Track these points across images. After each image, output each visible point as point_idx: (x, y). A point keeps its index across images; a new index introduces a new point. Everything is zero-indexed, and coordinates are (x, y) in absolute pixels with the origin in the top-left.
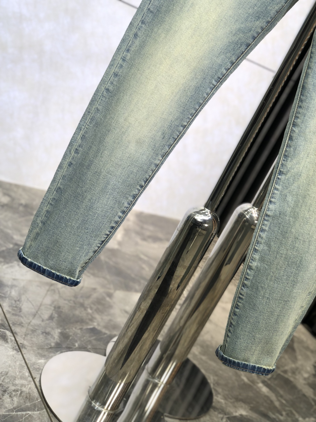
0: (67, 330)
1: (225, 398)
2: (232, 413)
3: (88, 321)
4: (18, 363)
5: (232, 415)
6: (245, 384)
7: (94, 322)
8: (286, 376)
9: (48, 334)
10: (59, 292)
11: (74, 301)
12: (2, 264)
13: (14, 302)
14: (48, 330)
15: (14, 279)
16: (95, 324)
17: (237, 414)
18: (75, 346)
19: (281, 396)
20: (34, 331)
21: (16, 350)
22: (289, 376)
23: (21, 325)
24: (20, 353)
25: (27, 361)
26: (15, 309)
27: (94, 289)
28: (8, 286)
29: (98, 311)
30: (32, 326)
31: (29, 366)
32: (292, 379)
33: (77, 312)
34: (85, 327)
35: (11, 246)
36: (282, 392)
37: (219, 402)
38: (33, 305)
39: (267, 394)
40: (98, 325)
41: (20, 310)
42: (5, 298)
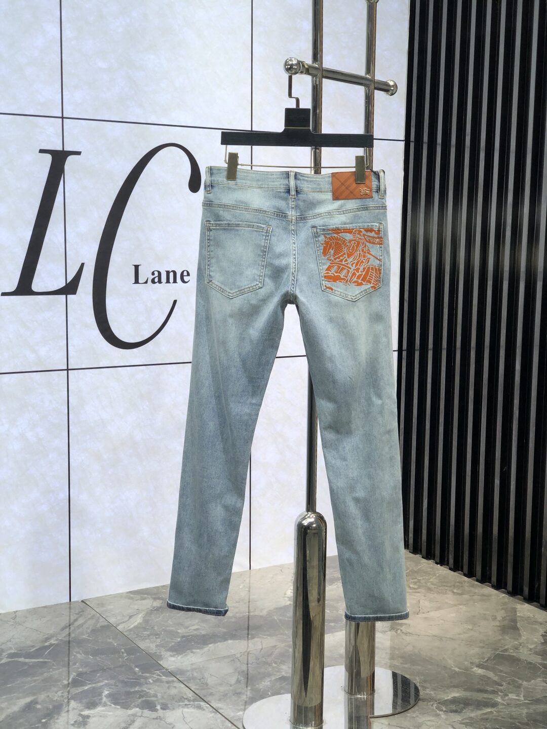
0: (257, 686)
1: (435, 690)
2: (444, 698)
3: (275, 673)
4: (219, 720)
5: (443, 700)
6: (456, 672)
7: (282, 672)
8: (507, 654)
9: (240, 693)
10: (239, 660)
11: (256, 663)
12: (177, 656)
13: (199, 681)
14: (239, 691)
15: (192, 664)
16: (284, 673)
17: (449, 698)
18: (268, 694)
19: (501, 671)
20: (225, 695)
21: (214, 712)
22: (511, 652)
23: (211, 694)
24: (218, 713)
25: (227, 717)
26: (202, 685)
27: (275, 646)
28: (188, 671)
29: (283, 662)
30: (222, 692)
31: (230, 719)
32: (514, 654)
33: (262, 670)
34: (273, 678)
35: (179, 639)
36: (501, 669)
37: (427, 694)
38: (217, 678)
39: (482, 674)
40: (286, 673)
41: (207, 684)
42: (190, 680)
